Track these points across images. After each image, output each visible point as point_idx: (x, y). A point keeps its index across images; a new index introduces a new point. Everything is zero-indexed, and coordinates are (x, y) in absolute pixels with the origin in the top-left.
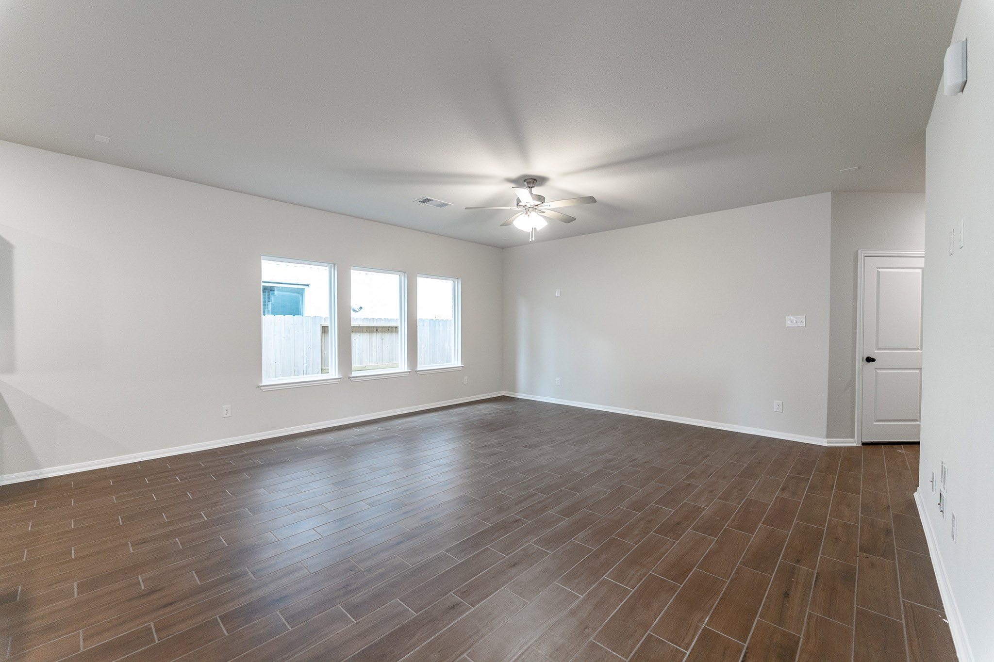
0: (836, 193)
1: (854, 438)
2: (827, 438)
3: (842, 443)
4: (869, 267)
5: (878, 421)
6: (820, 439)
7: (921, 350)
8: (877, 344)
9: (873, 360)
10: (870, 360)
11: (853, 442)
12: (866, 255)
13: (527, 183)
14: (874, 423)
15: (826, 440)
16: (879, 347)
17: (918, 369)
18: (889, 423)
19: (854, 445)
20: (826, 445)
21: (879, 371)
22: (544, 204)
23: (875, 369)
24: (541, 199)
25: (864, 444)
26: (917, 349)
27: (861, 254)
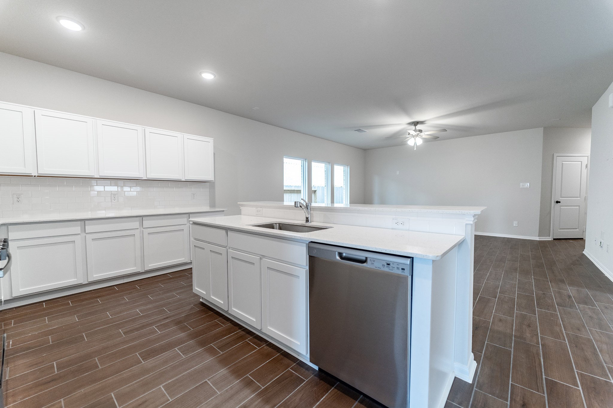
0: (545, 128)
1: (550, 237)
2: (539, 236)
3: (544, 239)
4: (559, 161)
5: (561, 229)
6: (535, 237)
7: (580, 197)
8: (561, 195)
9: (560, 202)
10: (557, 202)
11: (550, 239)
12: (557, 156)
13: (414, 124)
14: (559, 230)
15: (538, 237)
16: (562, 196)
17: (578, 206)
18: (565, 230)
19: (550, 240)
20: (538, 240)
21: (561, 207)
22: (421, 133)
23: (560, 206)
24: (421, 131)
25: (554, 239)
26: (578, 197)
27: (556, 155)
